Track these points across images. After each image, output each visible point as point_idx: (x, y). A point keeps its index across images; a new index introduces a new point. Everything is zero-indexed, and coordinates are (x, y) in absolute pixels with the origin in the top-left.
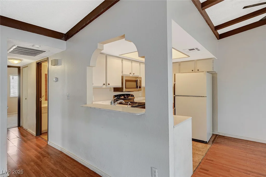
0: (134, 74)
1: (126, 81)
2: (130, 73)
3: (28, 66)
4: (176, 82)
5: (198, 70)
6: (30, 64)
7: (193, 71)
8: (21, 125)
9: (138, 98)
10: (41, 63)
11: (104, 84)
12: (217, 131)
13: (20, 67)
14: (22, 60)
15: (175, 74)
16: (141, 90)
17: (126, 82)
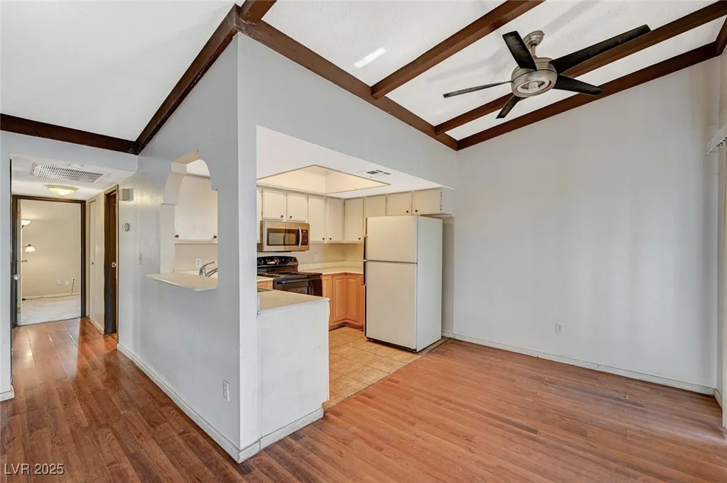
0: (291, 217)
1: (270, 231)
2: (282, 216)
3: (95, 200)
4: (368, 234)
5: (416, 211)
6: (97, 196)
7: (407, 212)
8: (87, 315)
9: (310, 264)
10: (115, 195)
11: (215, 237)
12: (452, 330)
13: (85, 202)
14: (77, 189)
15: (366, 219)
16: (308, 250)
17: (270, 234)
